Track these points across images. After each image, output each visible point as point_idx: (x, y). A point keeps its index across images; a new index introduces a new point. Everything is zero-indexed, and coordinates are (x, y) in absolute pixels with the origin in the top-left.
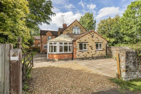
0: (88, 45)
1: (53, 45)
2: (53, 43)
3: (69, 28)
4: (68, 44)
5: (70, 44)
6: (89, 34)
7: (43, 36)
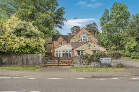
0: (85, 52)
1: (59, 52)
2: (58, 51)
3: (76, 36)
4: (69, 51)
5: (70, 51)
6: (86, 44)
7: (54, 42)
